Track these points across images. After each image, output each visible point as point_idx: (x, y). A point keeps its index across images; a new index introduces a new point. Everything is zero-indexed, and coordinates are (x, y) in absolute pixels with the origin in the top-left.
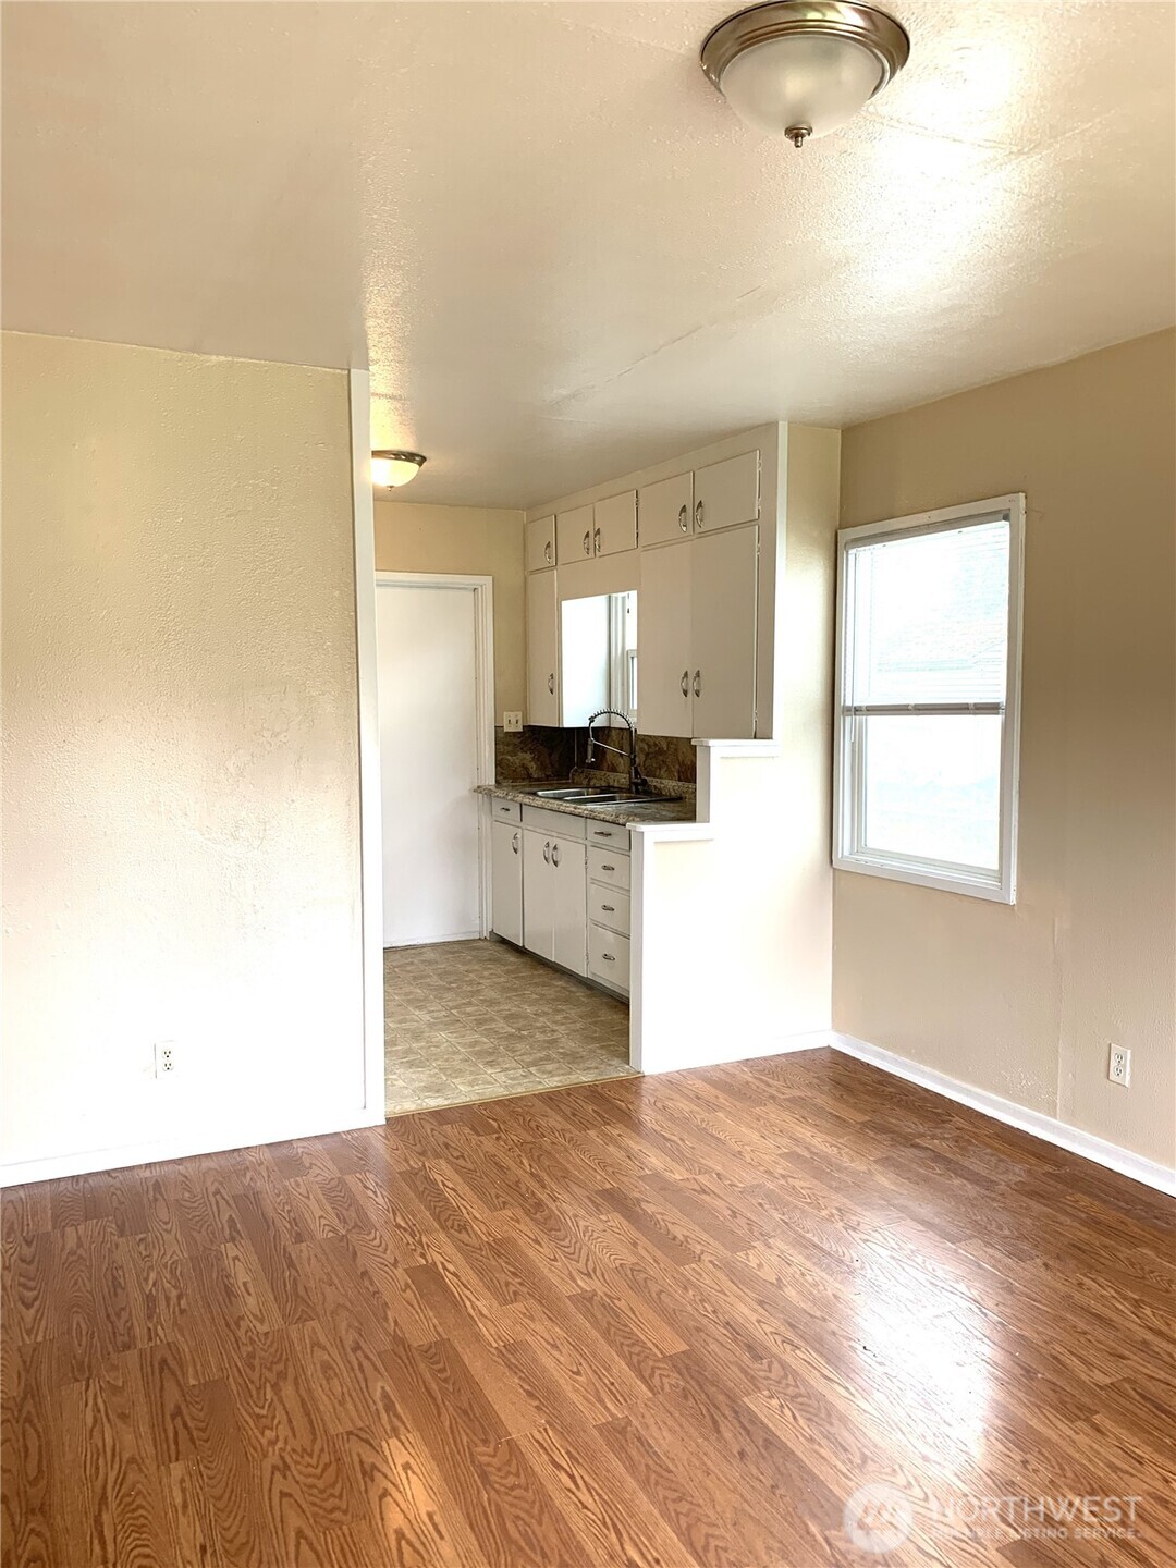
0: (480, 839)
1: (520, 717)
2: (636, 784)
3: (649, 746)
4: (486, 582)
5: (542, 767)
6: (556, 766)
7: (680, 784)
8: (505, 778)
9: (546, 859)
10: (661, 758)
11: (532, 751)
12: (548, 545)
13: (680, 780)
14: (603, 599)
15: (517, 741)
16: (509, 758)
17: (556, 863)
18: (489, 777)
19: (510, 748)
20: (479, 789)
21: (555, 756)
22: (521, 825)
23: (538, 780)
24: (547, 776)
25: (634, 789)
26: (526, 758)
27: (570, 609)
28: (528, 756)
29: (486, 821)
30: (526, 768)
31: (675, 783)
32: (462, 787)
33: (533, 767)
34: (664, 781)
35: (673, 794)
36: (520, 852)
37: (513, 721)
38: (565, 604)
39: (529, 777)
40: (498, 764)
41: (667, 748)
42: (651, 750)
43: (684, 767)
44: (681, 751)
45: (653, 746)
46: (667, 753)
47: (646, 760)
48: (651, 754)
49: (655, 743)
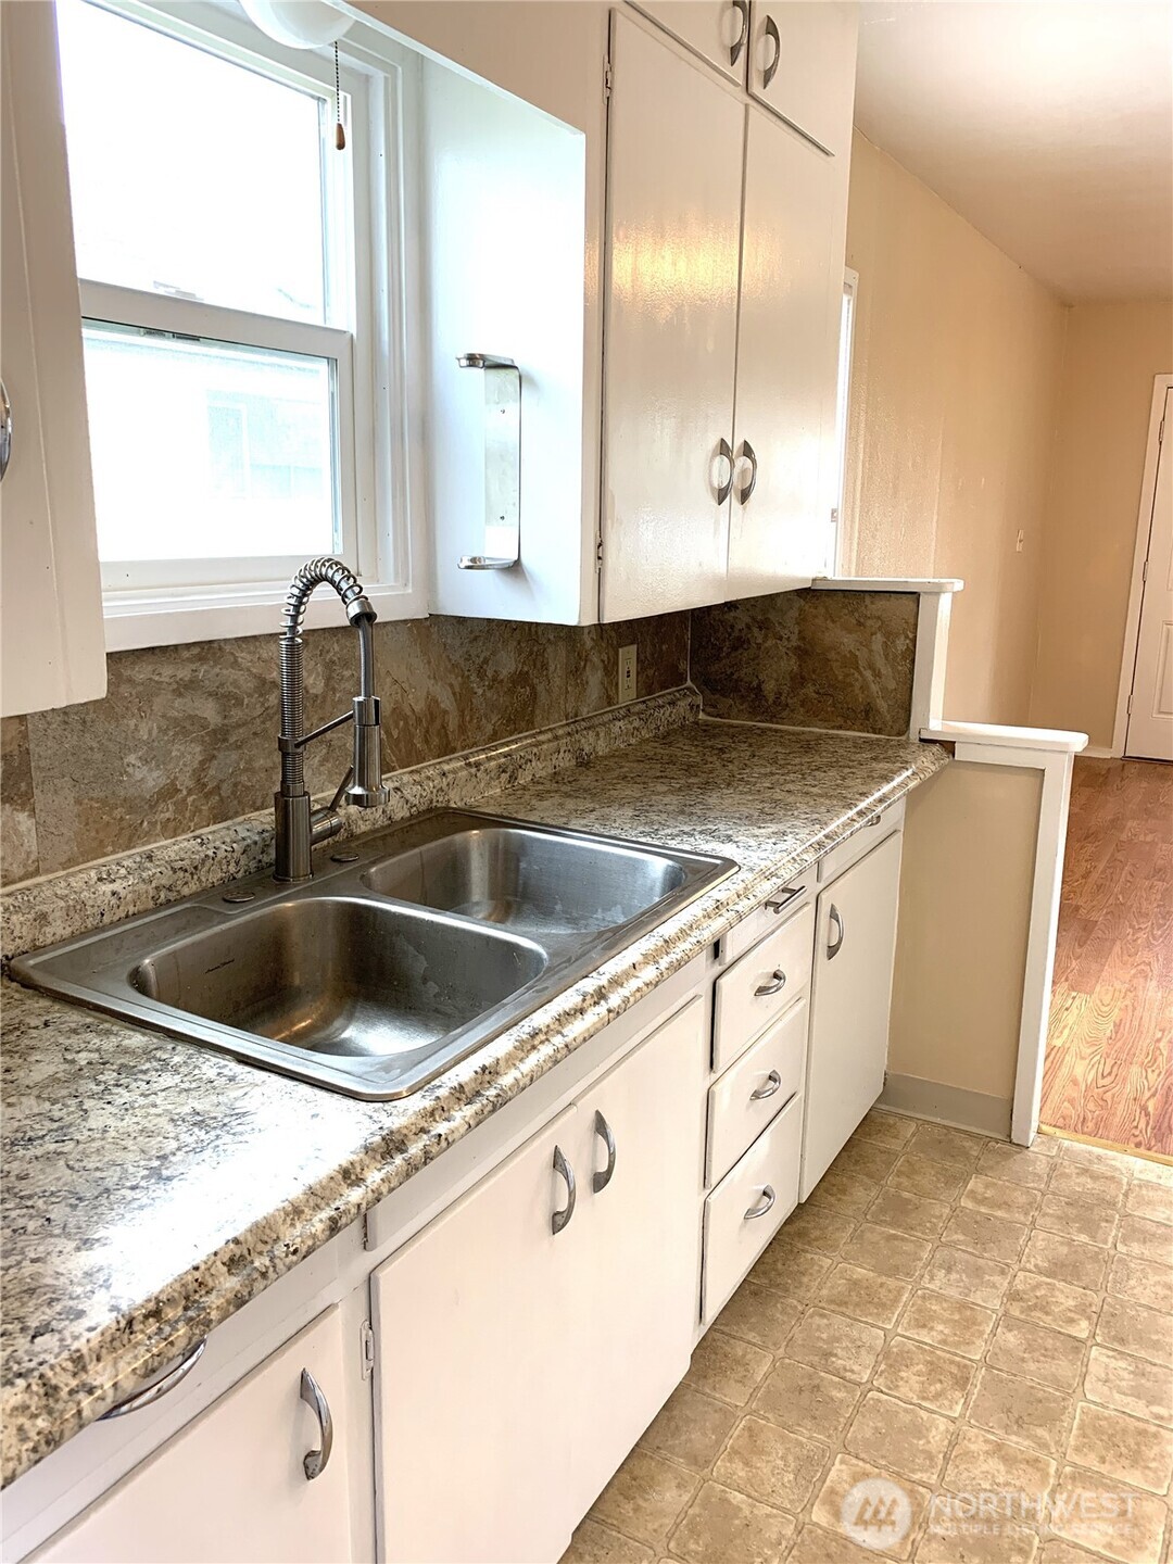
41: (327, 685)
42: (237, 714)
43: (402, 723)
44: (389, 680)
45: (250, 696)
46: (324, 701)
47: (214, 757)
48: (239, 726)
49: (263, 681)
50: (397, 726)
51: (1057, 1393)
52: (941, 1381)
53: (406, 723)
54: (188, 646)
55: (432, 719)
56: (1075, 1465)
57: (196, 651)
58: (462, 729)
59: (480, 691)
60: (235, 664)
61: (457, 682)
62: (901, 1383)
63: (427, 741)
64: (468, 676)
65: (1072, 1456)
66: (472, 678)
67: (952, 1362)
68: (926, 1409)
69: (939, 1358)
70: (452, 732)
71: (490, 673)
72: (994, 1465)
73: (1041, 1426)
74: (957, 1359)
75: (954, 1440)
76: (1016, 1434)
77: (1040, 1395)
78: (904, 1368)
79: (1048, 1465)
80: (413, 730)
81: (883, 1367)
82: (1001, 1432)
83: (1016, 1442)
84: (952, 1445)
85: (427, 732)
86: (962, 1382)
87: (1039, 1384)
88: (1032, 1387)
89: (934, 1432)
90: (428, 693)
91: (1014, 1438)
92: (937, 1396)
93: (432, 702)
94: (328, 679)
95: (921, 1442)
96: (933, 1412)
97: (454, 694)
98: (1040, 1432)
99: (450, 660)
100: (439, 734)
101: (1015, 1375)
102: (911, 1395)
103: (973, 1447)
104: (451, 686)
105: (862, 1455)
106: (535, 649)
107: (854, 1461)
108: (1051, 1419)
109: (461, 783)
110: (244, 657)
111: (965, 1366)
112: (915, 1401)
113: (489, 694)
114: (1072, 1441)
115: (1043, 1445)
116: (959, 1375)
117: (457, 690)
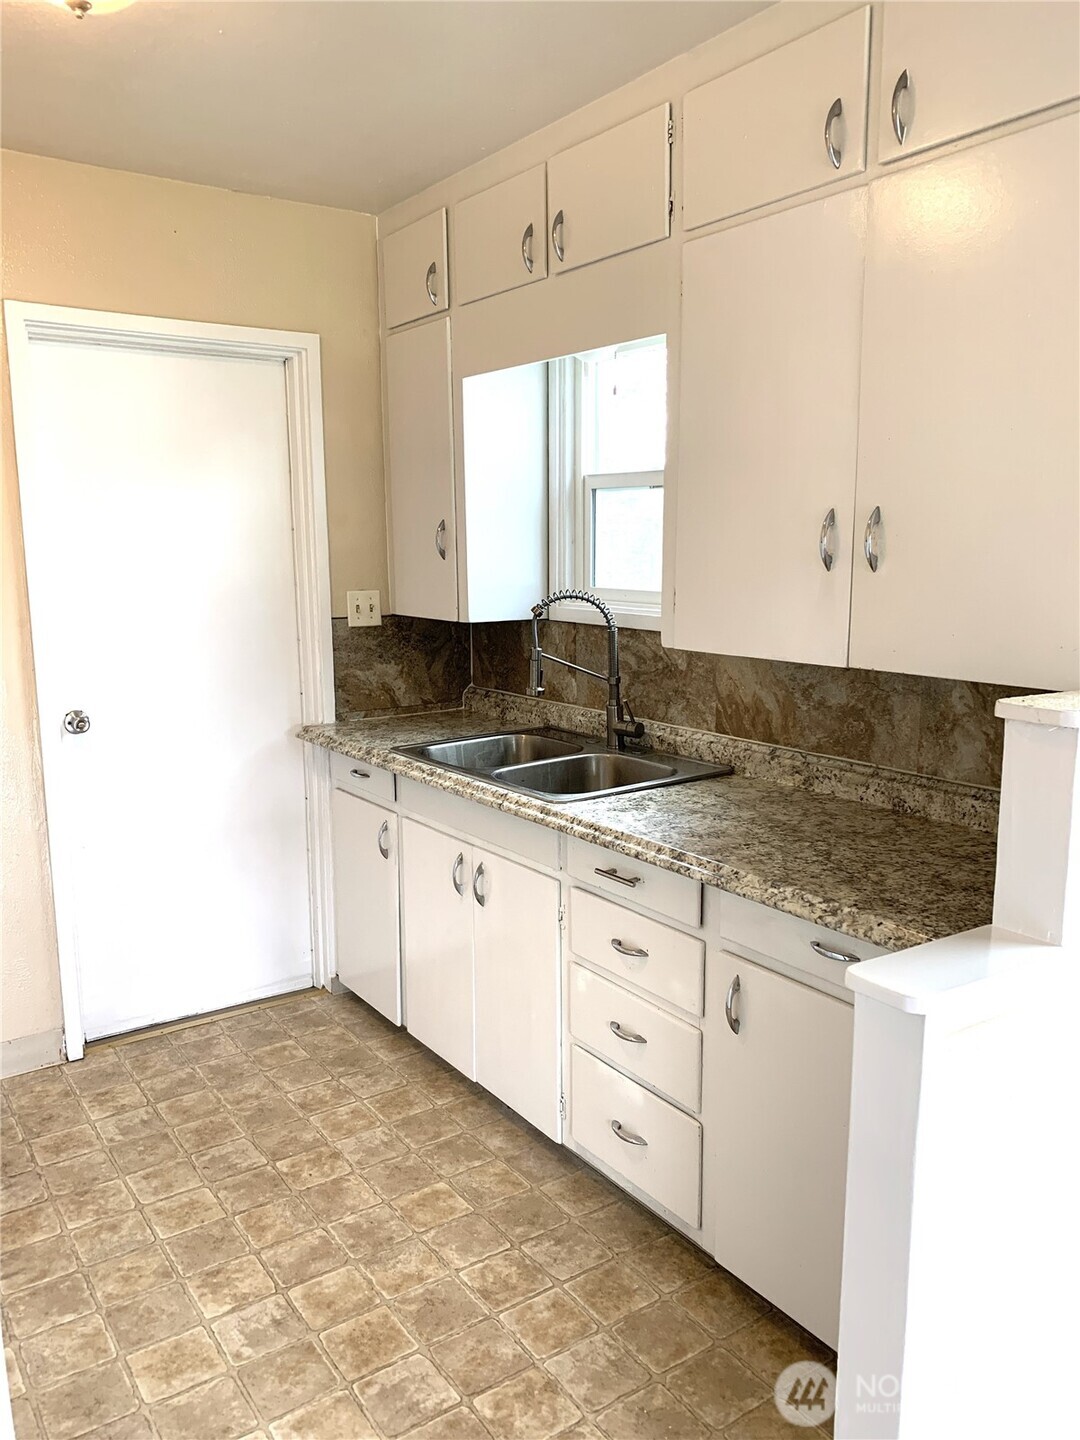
0: (309, 817)
1: (376, 602)
2: (621, 734)
3: (641, 659)
4: (311, 342)
5: (418, 686)
6: (440, 683)
7: (725, 738)
8: (351, 710)
9: (457, 887)
10: (672, 683)
11: (398, 659)
12: (432, 270)
13: (720, 729)
14: (531, 372)
15: (372, 643)
16: (359, 673)
17: (481, 900)
18: (324, 710)
19: (360, 656)
20: (306, 732)
21: (438, 668)
22: (395, 807)
23: (409, 709)
24: (425, 703)
25: (615, 741)
26: (388, 672)
27: (478, 391)
28: (392, 669)
29: (321, 787)
30: (387, 689)
31: (710, 736)
32: (275, 727)
33: (400, 687)
34: (681, 729)
35: (708, 757)
36: (393, 855)
37: (365, 607)
38: (469, 383)
39: (395, 704)
40: (340, 685)
41: (688, 666)
42: (644, 668)
43: (734, 706)
44: (726, 676)
45: (650, 660)
46: (686, 675)
47: (633, 685)
48: (644, 674)
49: (656, 655)
50: (731, 707)
51: (435, 1340)
52: (494, 1283)
53: (737, 707)
54: (627, 629)
55: (758, 712)
56: (377, 1306)
57: (629, 632)
58: (785, 728)
59: (805, 708)
60: (644, 643)
61: (781, 694)
62: (507, 1263)
63: (753, 726)
64: (792, 693)
65: (383, 1310)
66: (796, 695)
67: (506, 1300)
68: (476, 1263)
69: (515, 1296)
70: (776, 728)
71: (816, 697)
72: (412, 1268)
73: (418, 1311)
74: (508, 1305)
75: (444, 1263)
76: (422, 1294)
77: (443, 1329)
78: (519, 1271)
79: (389, 1293)
80: (742, 714)
81: (528, 1262)
82: (431, 1287)
83: (417, 1290)
84: (440, 1259)
85: (754, 718)
86: (485, 1294)
87: (451, 1335)
88: (451, 1329)
89: (456, 1256)
90: (755, 693)
91: (421, 1291)
92: (483, 1276)
93: (758, 701)
94: (689, 664)
95: (454, 1247)
96: (472, 1265)
97: (778, 701)
98: (413, 1307)
99: (776, 677)
100: (763, 724)
101: (469, 1327)
102: (494, 1262)
103: (431, 1267)
104: (775, 694)
105: (466, 1218)
106: (875, 692)
107: (464, 1213)
108: (419, 1319)
109: (756, 761)
110: (648, 640)
111: (498, 1305)
112: (486, 1262)
113: (814, 713)
114: (393, 1318)
115: (404, 1301)
116: (493, 1297)
117: (781, 700)
